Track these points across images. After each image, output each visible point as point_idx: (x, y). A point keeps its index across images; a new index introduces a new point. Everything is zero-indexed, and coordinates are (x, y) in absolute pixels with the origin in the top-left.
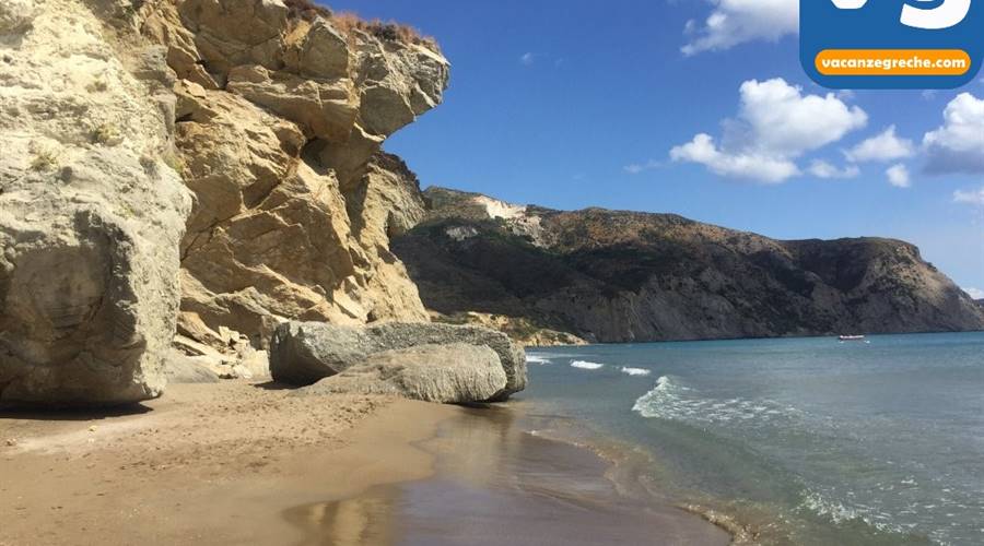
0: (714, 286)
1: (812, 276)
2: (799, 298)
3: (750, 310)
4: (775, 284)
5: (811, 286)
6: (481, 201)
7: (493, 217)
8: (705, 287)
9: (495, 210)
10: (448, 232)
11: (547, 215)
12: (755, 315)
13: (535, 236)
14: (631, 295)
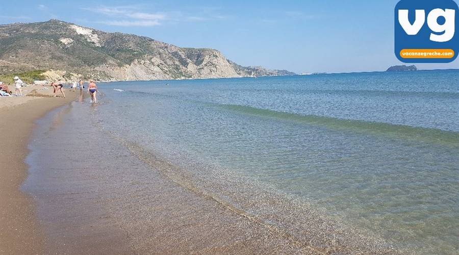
0: (156, 64)
1: (189, 61)
2: (184, 67)
3: (167, 71)
4: (177, 63)
5: (188, 64)
6: (73, 27)
7: (79, 34)
8: (153, 64)
9: (80, 31)
10: (61, 40)
11: (100, 34)
12: (168, 73)
13: (96, 42)
14: (127, 66)
